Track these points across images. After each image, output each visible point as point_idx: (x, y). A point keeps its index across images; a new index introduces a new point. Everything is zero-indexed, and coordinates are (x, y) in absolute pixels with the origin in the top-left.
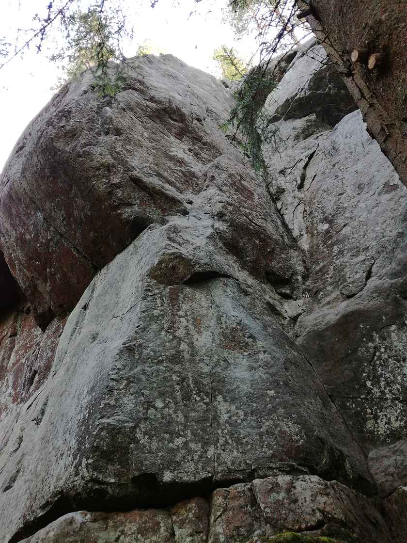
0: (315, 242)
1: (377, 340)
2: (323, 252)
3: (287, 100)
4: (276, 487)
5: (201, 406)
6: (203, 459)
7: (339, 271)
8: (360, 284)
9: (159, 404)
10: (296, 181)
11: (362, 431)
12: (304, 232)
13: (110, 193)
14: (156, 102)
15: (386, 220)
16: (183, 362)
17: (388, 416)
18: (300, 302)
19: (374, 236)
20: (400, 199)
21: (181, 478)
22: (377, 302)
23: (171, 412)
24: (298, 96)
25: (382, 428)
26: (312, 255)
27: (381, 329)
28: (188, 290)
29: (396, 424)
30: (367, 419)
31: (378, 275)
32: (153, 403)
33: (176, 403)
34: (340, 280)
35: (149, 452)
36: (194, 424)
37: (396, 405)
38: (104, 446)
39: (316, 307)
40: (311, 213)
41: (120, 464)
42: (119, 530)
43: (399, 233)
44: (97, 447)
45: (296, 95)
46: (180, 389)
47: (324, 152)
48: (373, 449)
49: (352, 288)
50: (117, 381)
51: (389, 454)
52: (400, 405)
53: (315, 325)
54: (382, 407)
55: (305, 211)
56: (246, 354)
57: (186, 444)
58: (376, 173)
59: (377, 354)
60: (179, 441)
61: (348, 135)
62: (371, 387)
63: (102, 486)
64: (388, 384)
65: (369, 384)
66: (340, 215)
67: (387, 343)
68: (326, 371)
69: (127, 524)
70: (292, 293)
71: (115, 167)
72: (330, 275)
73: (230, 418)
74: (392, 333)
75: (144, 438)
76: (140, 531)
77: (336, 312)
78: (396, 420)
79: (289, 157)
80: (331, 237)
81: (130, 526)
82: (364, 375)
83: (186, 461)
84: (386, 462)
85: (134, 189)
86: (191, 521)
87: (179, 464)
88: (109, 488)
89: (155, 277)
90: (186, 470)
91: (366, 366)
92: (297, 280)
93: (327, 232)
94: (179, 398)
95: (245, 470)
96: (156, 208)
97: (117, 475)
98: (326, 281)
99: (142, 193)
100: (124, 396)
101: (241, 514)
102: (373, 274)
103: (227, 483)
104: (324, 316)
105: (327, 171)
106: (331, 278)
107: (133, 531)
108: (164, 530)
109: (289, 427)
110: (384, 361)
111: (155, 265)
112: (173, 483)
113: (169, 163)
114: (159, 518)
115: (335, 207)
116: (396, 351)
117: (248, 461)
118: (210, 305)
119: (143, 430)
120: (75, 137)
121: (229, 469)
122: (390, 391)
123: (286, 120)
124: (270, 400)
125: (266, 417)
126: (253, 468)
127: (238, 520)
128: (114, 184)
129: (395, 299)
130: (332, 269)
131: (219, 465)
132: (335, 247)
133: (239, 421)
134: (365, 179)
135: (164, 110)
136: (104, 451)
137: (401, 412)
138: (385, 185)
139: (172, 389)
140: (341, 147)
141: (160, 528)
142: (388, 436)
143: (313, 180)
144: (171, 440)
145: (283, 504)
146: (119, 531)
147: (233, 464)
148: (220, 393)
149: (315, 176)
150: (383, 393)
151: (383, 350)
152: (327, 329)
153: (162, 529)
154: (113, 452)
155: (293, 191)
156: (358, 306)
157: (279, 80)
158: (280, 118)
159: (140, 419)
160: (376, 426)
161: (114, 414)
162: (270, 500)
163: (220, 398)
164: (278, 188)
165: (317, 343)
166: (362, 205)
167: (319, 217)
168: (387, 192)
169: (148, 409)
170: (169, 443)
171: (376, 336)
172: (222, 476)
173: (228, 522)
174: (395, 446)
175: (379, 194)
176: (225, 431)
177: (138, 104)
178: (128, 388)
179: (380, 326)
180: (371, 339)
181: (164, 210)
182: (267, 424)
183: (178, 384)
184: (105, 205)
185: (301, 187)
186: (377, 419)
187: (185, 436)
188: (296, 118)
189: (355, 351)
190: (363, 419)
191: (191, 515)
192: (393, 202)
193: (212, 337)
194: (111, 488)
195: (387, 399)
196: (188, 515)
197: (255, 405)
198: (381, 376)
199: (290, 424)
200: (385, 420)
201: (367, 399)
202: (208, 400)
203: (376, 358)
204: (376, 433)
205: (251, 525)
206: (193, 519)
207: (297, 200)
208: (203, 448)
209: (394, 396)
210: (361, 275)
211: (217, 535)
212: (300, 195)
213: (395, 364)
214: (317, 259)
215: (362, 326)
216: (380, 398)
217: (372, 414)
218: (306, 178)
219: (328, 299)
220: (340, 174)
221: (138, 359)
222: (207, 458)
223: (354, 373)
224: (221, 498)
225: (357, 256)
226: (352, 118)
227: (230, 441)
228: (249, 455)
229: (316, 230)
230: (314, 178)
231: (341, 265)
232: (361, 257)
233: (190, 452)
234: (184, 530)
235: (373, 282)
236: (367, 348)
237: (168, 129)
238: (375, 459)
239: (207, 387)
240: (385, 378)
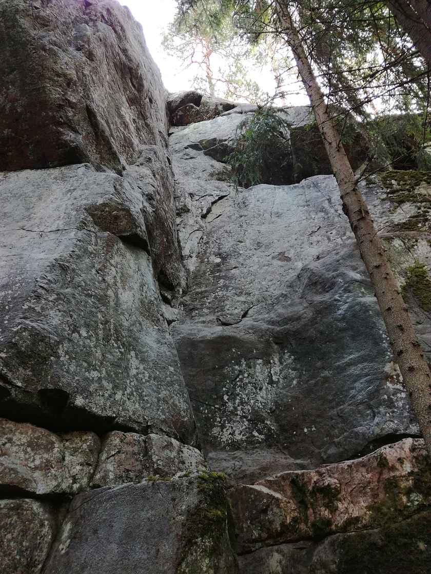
0: (203, 268)
1: (244, 365)
2: (208, 279)
3: (215, 140)
4: (169, 446)
5: (117, 352)
6: (111, 399)
7: (219, 301)
8: (237, 318)
9: (84, 333)
10: (202, 210)
11: (206, 434)
12: (194, 255)
13: (60, 107)
14: (126, 56)
15: (273, 280)
16: (108, 306)
17: (234, 428)
18: (176, 311)
19: (259, 287)
20: (289, 269)
21: (91, 408)
22: (252, 337)
23: (92, 344)
24: (226, 142)
25: (225, 437)
26: (196, 277)
27: (250, 359)
28: (121, 245)
29: (238, 437)
30: (215, 426)
31: (253, 317)
32: (79, 329)
33: (97, 340)
34: (217, 307)
35: (67, 372)
36: (109, 365)
37: (243, 422)
38: (22, 346)
39: (188, 321)
40: (208, 243)
41: (33, 371)
42: (6, 436)
43: (283, 294)
44: (15, 344)
45: (225, 140)
46: (103, 329)
47: (234, 201)
48: (212, 452)
49: (229, 319)
50: (48, 291)
51: (228, 458)
52: (246, 423)
53: (191, 334)
54: (231, 420)
55: (202, 238)
56: (155, 327)
57: (100, 379)
58: (275, 241)
59: (240, 377)
60: (95, 374)
61: (260, 200)
62: (227, 401)
63: (7, 385)
64: (242, 403)
65: (226, 397)
66: (233, 257)
67: (251, 371)
68: (190, 375)
69: (17, 434)
70: (172, 299)
71: (76, 86)
72: (209, 301)
73: (138, 374)
74: (258, 365)
75: (65, 356)
76: (30, 444)
77: (212, 332)
78: (240, 434)
79: (201, 186)
80: (220, 271)
81: (20, 437)
82: (224, 389)
83: (98, 394)
84: (225, 464)
85: (85, 120)
86: (83, 452)
87: (91, 394)
88: (13, 390)
89: (93, 216)
90: (97, 402)
91: (227, 383)
92: (179, 291)
93: (218, 265)
94: (101, 336)
95: (142, 423)
96: (97, 151)
97: (27, 381)
98: (204, 303)
99: (90, 129)
100: (52, 309)
101: (133, 460)
102: (248, 316)
103: (126, 429)
104: (199, 331)
105: (233, 217)
106: (209, 303)
107: (22, 443)
108: (58, 451)
109: (180, 403)
110: (244, 385)
111: (98, 204)
112: (82, 410)
113: (117, 119)
114: (53, 438)
115: (232, 249)
116: (256, 380)
117: (145, 417)
118: (137, 270)
119: (65, 349)
120: (46, 28)
121: (130, 417)
122: (242, 409)
123: (206, 154)
124: (170, 375)
125: (165, 387)
126: (149, 424)
127: (129, 464)
128: (69, 100)
129: (268, 341)
130: (213, 297)
131: (123, 410)
132: (222, 281)
133: (144, 380)
134: (264, 241)
135: (130, 69)
136: (21, 351)
137: (246, 428)
138: (280, 254)
139: (96, 325)
140: (251, 206)
141: (53, 448)
142: (228, 445)
143: (217, 217)
144: (88, 370)
145: (173, 461)
146: (6, 438)
147: (134, 414)
148: (134, 349)
149: (220, 215)
150: (235, 408)
151: (246, 375)
152: (202, 342)
153: (56, 450)
154: (30, 356)
155: (196, 216)
156: (235, 334)
157: (209, 118)
158: (201, 149)
159: (64, 338)
160: (221, 434)
161: (39, 320)
162: (163, 455)
163: (133, 353)
164: (185, 206)
165: (189, 349)
166: (255, 258)
167: (213, 250)
168: (280, 259)
169: (73, 332)
170: (86, 371)
171: (243, 362)
172: (124, 421)
173: (120, 464)
174: (235, 454)
175: (273, 258)
176: (133, 384)
177: (112, 46)
178: (56, 303)
179: (249, 356)
180: (239, 364)
181: (102, 158)
182: (164, 392)
183: (102, 324)
184: (47, 113)
185: (204, 217)
186: (223, 428)
187: (100, 372)
188: (215, 159)
189: (222, 367)
190: (211, 425)
191: (85, 446)
192: (282, 269)
193: (133, 299)
194: (15, 391)
195: (237, 415)
196: (82, 445)
197: (158, 373)
198: (238, 395)
199: (181, 400)
200: (230, 431)
201: (219, 409)
202: (123, 350)
203: (238, 379)
204: (219, 439)
205: (141, 472)
206: (87, 450)
207: (198, 226)
208: (113, 390)
209: (244, 414)
210: (238, 311)
211: (107, 472)
212: (202, 223)
213: (252, 390)
214: (201, 283)
215: (234, 351)
216: (232, 412)
217: (220, 423)
218: (211, 212)
219: (202, 319)
220: (245, 226)
221: (69, 282)
222: (115, 399)
223: (216, 385)
224: (118, 440)
225: (239, 296)
226: (269, 188)
227: (134, 393)
228: (147, 412)
229: (208, 259)
230: (219, 216)
231: (223, 297)
232: (242, 298)
233: (102, 387)
234: (75, 458)
235: (247, 321)
236: (233, 370)
237: (124, 88)
238: (214, 459)
239: (125, 339)
240: (240, 397)
